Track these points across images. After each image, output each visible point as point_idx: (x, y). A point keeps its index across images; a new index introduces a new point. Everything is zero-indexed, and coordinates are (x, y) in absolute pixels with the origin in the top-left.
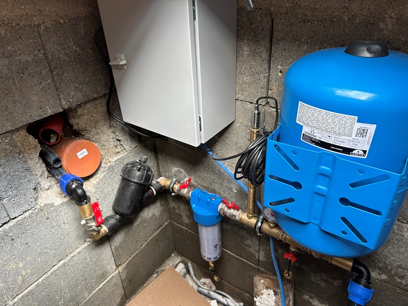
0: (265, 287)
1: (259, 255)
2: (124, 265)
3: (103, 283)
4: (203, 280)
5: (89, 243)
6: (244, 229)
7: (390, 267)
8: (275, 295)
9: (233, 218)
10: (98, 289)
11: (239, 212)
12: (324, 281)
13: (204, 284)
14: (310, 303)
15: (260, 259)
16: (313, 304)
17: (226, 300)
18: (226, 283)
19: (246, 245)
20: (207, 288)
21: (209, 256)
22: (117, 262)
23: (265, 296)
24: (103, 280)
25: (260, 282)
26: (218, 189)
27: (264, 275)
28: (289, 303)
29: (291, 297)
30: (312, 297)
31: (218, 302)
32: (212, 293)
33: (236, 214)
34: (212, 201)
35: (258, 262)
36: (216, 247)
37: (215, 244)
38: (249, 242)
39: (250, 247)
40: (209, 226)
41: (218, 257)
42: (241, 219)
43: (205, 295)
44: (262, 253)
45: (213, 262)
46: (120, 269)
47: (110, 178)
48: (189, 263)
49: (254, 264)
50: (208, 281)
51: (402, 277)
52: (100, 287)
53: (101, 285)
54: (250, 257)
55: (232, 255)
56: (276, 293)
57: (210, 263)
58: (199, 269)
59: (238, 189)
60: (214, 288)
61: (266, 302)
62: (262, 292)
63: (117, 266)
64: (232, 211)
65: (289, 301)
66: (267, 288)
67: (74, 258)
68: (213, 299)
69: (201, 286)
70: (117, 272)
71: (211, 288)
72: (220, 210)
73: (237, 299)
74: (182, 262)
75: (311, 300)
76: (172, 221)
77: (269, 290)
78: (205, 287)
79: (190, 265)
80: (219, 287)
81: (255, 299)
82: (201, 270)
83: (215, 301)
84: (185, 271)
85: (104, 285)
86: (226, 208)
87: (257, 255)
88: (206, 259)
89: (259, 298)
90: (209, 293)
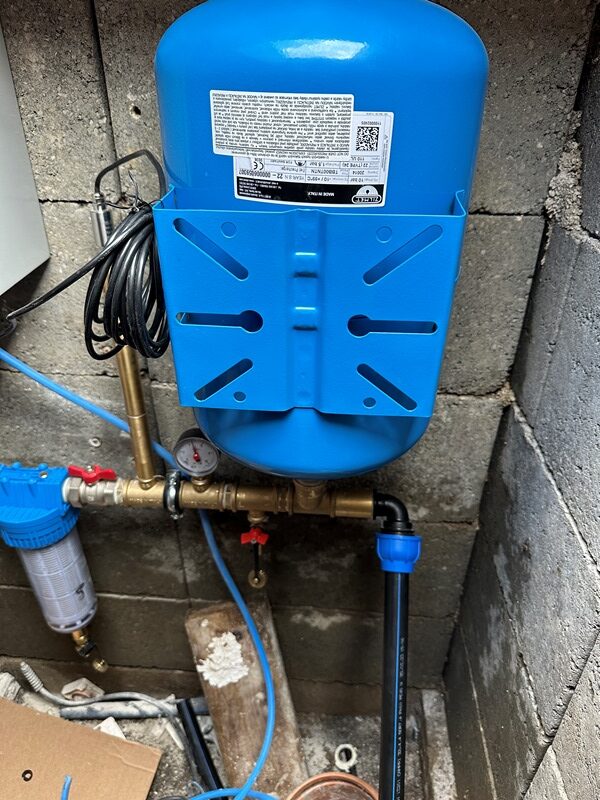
0: (213, 634)
1: (184, 572)
4: (68, 689)
6: (137, 526)
8: (238, 640)
9: (107, 502)
13: (74, 695)
14: (305, 626)
15: (189, 579)
16: (314, 625)
17: (135, 707)
18: (125, 669)
19: (151, 563)
20: (84, 702)
21: (68, 620)
23: (218, 652)
25: (201, 628)
27: (205, 610)
28: (269, 643)
29: (271, 630)
30: (307, 614)
31: (119, 719)
32: (98, 707)
33: (110, 491)
34: (42, 480)
35: (186, 590)
36: (79, 591)
37: (77, 586)
38: (155, 553)
39: (159, 563)
40: (49, 547)
41: (92, 612)
42: (126, 499)
43: (83, 719)
44: (189, 565)
45: (85, 630)
48: (23, 664)
49: (178, 598)
50: (81, 684)
51: (451, 501)
54: (165, 585)
55: (124, 600)
56: (239, 636)
57: (76, 635)
58: (52, 666)
59: (100, 436)
60: (100, 693)
61: (223, 665)
62: (211, 645)
64: (101, 488)
65: (269, 638)
66: (219, 633)
68: (102, 719)
69: (67, 702)
71: (92, 696)
72: (68, 497)
73: (157, 692)
74: (3, 670)
75: (308, 620)
77: (224, 635)
78: (79, 701)
79: (25, 667)
80: (110, 685)
81: (199, 669)
82: (56, 667)
83: (111, 720)
84: (16, 686)
86: (83, 484)
87: (179, 574)
88: (62, 629)
89: (206, 663)
90: (90, 710)
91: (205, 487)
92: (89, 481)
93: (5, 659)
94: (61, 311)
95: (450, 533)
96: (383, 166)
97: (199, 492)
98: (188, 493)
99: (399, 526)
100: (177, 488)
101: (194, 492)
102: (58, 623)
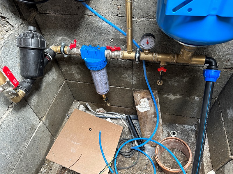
0: (141, 98)
1: (133, 81)
2: (45, 117)
3: (34, 133)
4: (97, 110)
5: (12, 108)
6: (121, 67)
7: (221, 57)
8: (148, 100)
9: (118, 57)
10: (32, 137)
11: (121, 52)
12: (177, 81)
13: (99, 112)
14: (167, 98)
15: (134, 83)
16: (169, 98)
17: (115, 116)
18: (113, 106)
19: (124, 78)
20: (102, 114)
21: (102, 91)
22: (39, 116)
23: (142, 103)
24: (33, 131)
25: (138, 96)
26: (98, 43)
27: (139, 91)
28: (157, 102)
29: (158, 98)
30: (168, 95)
31: (111, 118)
32: (105, 115)
33: (119, 54)
34: (99, 50)
35: (133, 86)
36: (106, 84)
37: (105, 82)
38: (125, 75)
39: (126, 78)
40: (100, 70)
41: (108, 90)
42: (124, 56)
43: (101, 118)
44: (135, 79)
45: (106, 95)
46: (43, 120)
48: (86, 103)
49: (130, 88)
50: (101, 109)
51: (228, 61)
52: (33, 136)
53: (34, 135)
54: (127, 84)
55: (115, 88)
56: (148, 99)
57: (103, 96)
58: (93, 104)
59: (114, 38)
60: (106, 112)
61: (143, 106)
62: (140, 101)
63: (40, 119)
64: (116, 53)
65: (157, 100)
66: (143, 98)
67: (4, 122)
68: (107, 118)
69: (98, 113)
70: (41, 123)
71: (103, 112)
72: (106, 56)
73: (121, 113)
74: (81, 104)
75: (168, 96)
76: (67, 81)
77: (144, 98)
78: (100, 113)
79: (87, 104)
80: (109, 110)
81: (136, 107)
82: (95, 105)
83: (109, 119)
84: (85, 109)
85: (36, 134)
86: (111, 52)
87: (131, 81)
88: (101, 94)
89: (139, 106)
90: (103, 116)
91: (149, 53)
92: (112, 51)
93: (81, 102)
95: (224, 72)
97: (146, 55)
98: (143, 55)
99: (213, 67)
100: (139, 53)
101: (144, 55)
102: (100, 92)
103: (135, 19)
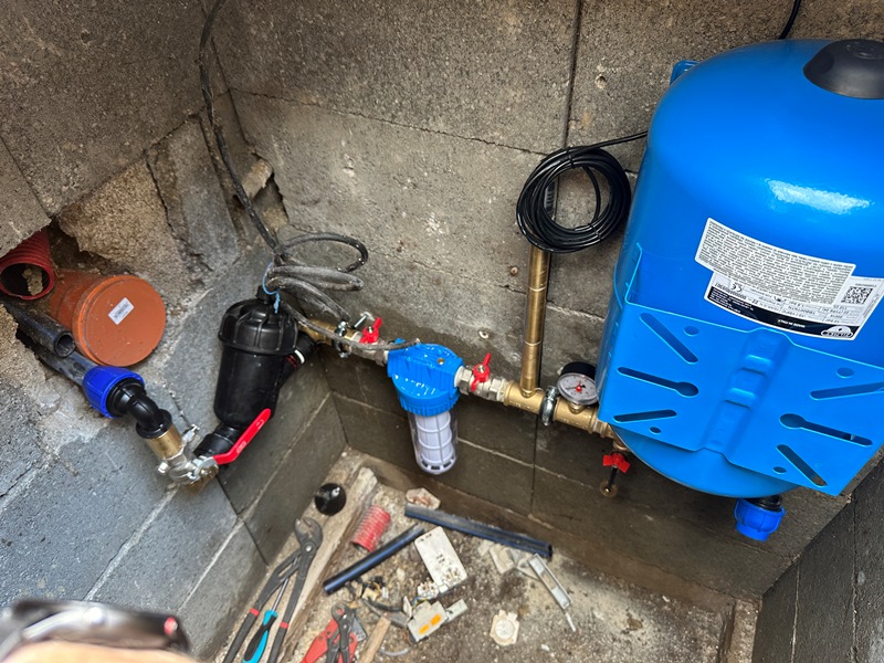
2: (252, 507)
3: (218, 555)
4: (411, 494)
5: (175, 492)
9: (491, 397)
10: (209, 567)
11: (502, 383)
21: (436, 462)
22: (237, 506)
24: (215, 548)
33: (495, 390)
34: (439, 366)
35: (533, 458)
41: (453, 461)
42: (508, 399)
44: (542, 441)
46: (247, 515)
47: (192, 345)
49: (525, 461)
50: (422, 493)
52: (212, 563)
53: (215, 560)
54: (515, 448)
55: (477, 449)
58: (404, 473)
63: (237, 514)
64: (488, 385)
67: (150, 531)
70: (240, 525)
72: (458, 384)
74: (366, 465)
85: (220, 557)
86: (473, 378)
87: (531, 444)
88: (428, 469)
93: (367, 456)
94: (482, 233)
96: (865, 315)
97: (573, 412)
100: (554, 403)
101: (568, 411)
102: (427, 460)
103: (555, 309)
